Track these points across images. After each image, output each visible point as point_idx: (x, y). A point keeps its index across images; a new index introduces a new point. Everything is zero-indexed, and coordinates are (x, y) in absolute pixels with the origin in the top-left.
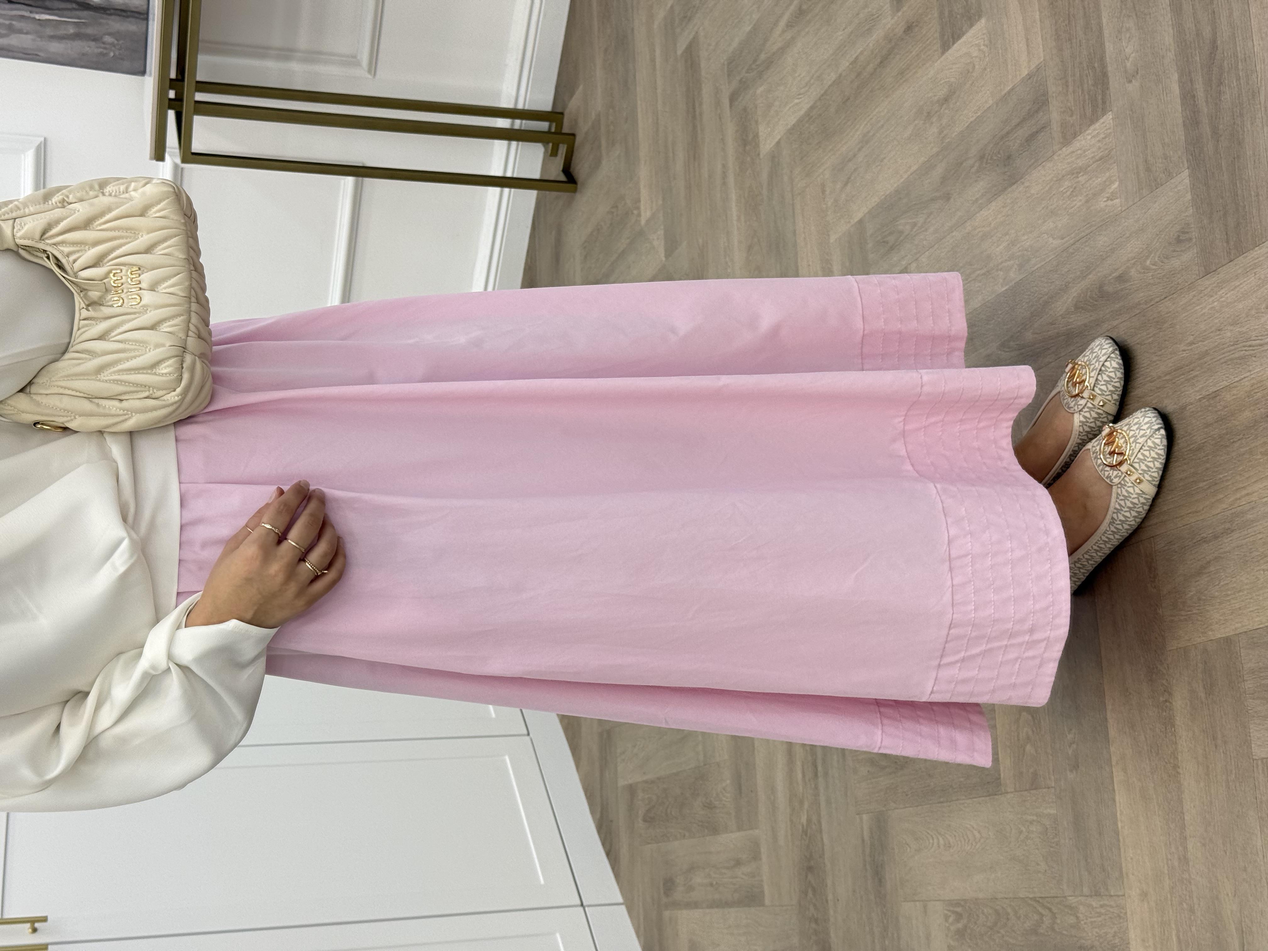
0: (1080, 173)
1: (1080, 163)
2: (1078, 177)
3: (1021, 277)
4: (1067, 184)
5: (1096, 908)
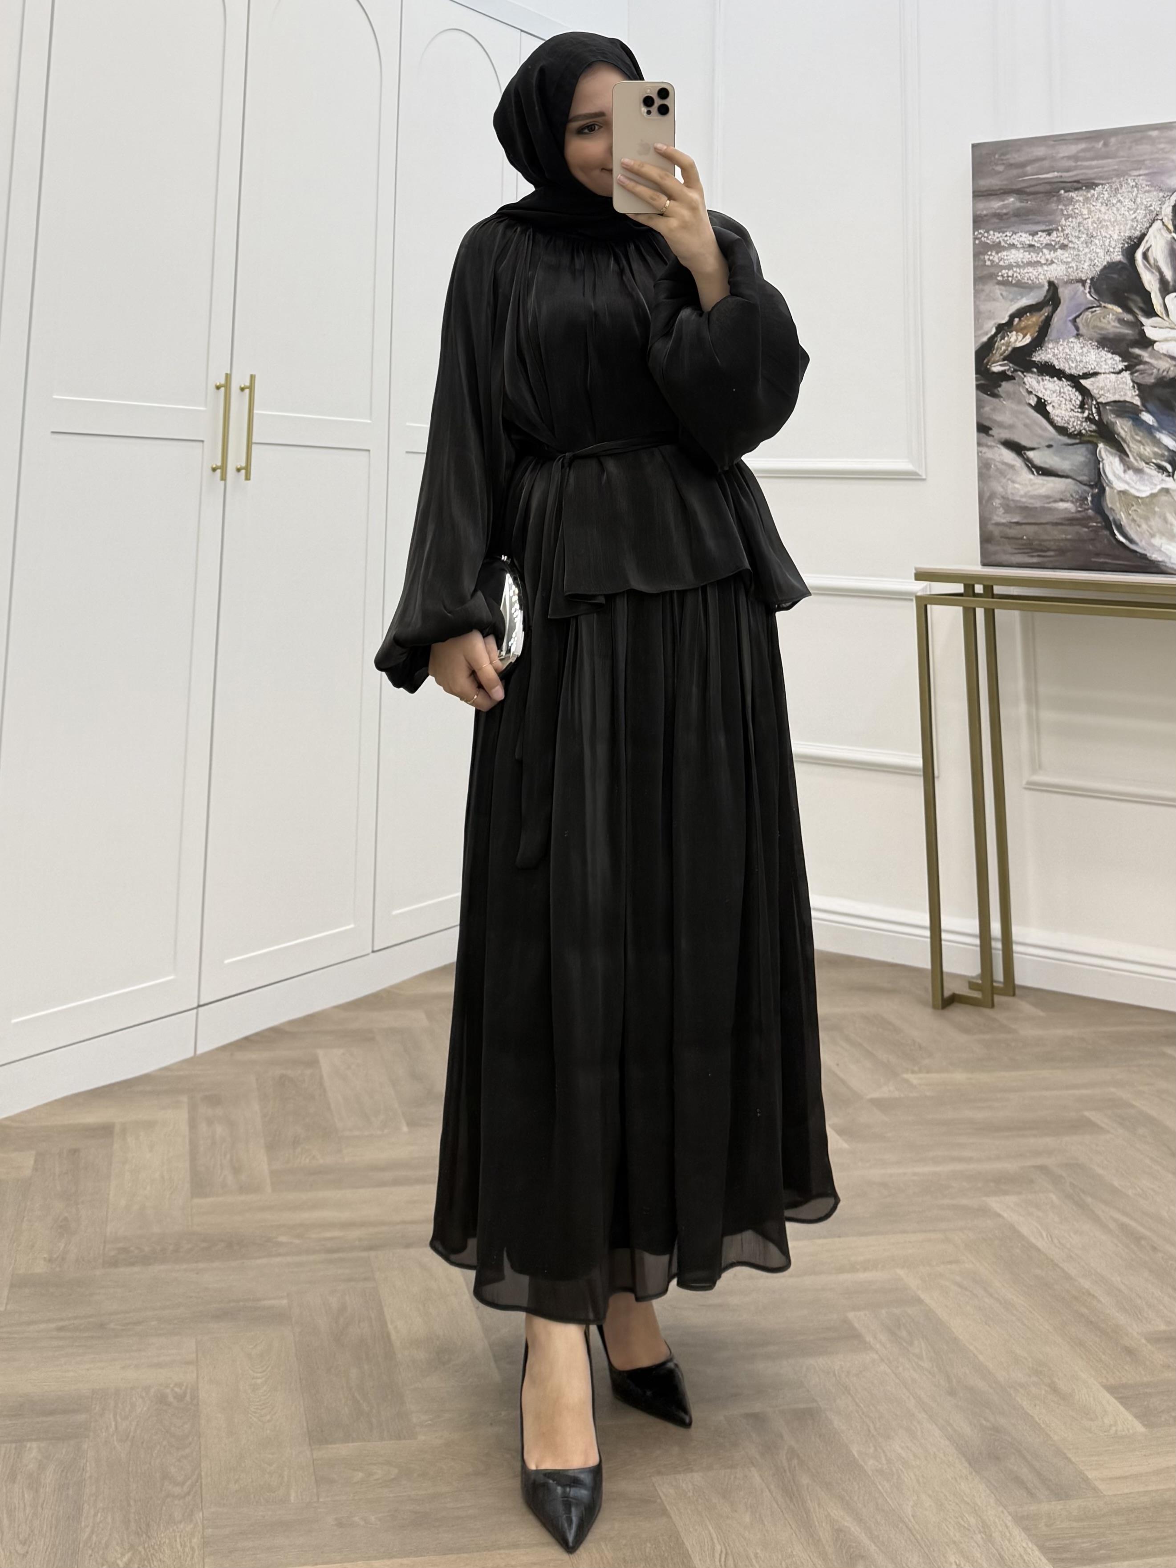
0: (985, 1535)
1: (996, 1535)
2: (980, 1532)
3: (870, 1473)
4: (972, 1521)
5: (191, 1542)
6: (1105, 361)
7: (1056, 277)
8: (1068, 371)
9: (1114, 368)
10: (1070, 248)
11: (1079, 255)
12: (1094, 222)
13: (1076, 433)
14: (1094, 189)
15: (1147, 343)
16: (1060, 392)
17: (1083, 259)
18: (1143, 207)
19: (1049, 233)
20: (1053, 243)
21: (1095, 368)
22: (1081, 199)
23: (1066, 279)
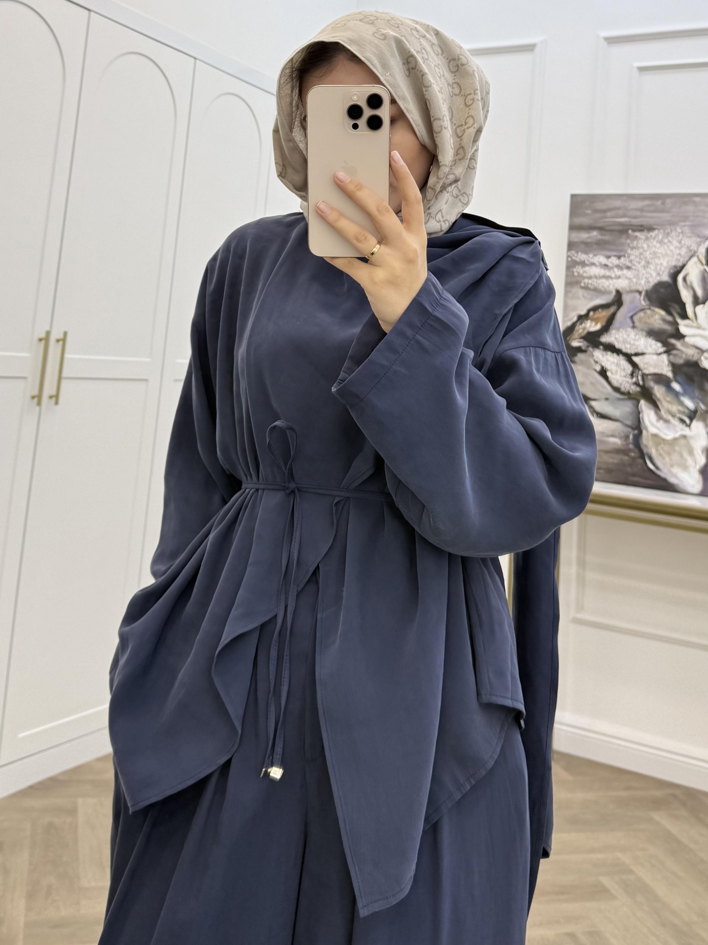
6: (651, 346)
7: (621, 288)
8: (624, 350)
9: (656, 350)
10: (632, 269)
11: (638, 275)
12: (650, 254)
13: (626, 391)
14: (652, 233)
15: (680, 336)
16: (617, 364)
17: (641, 278)
18: (685, 247)
19: (619, 257)
20: (621, 265)
21: (642, 349)
22: (643, 237)
23: (628, 289)
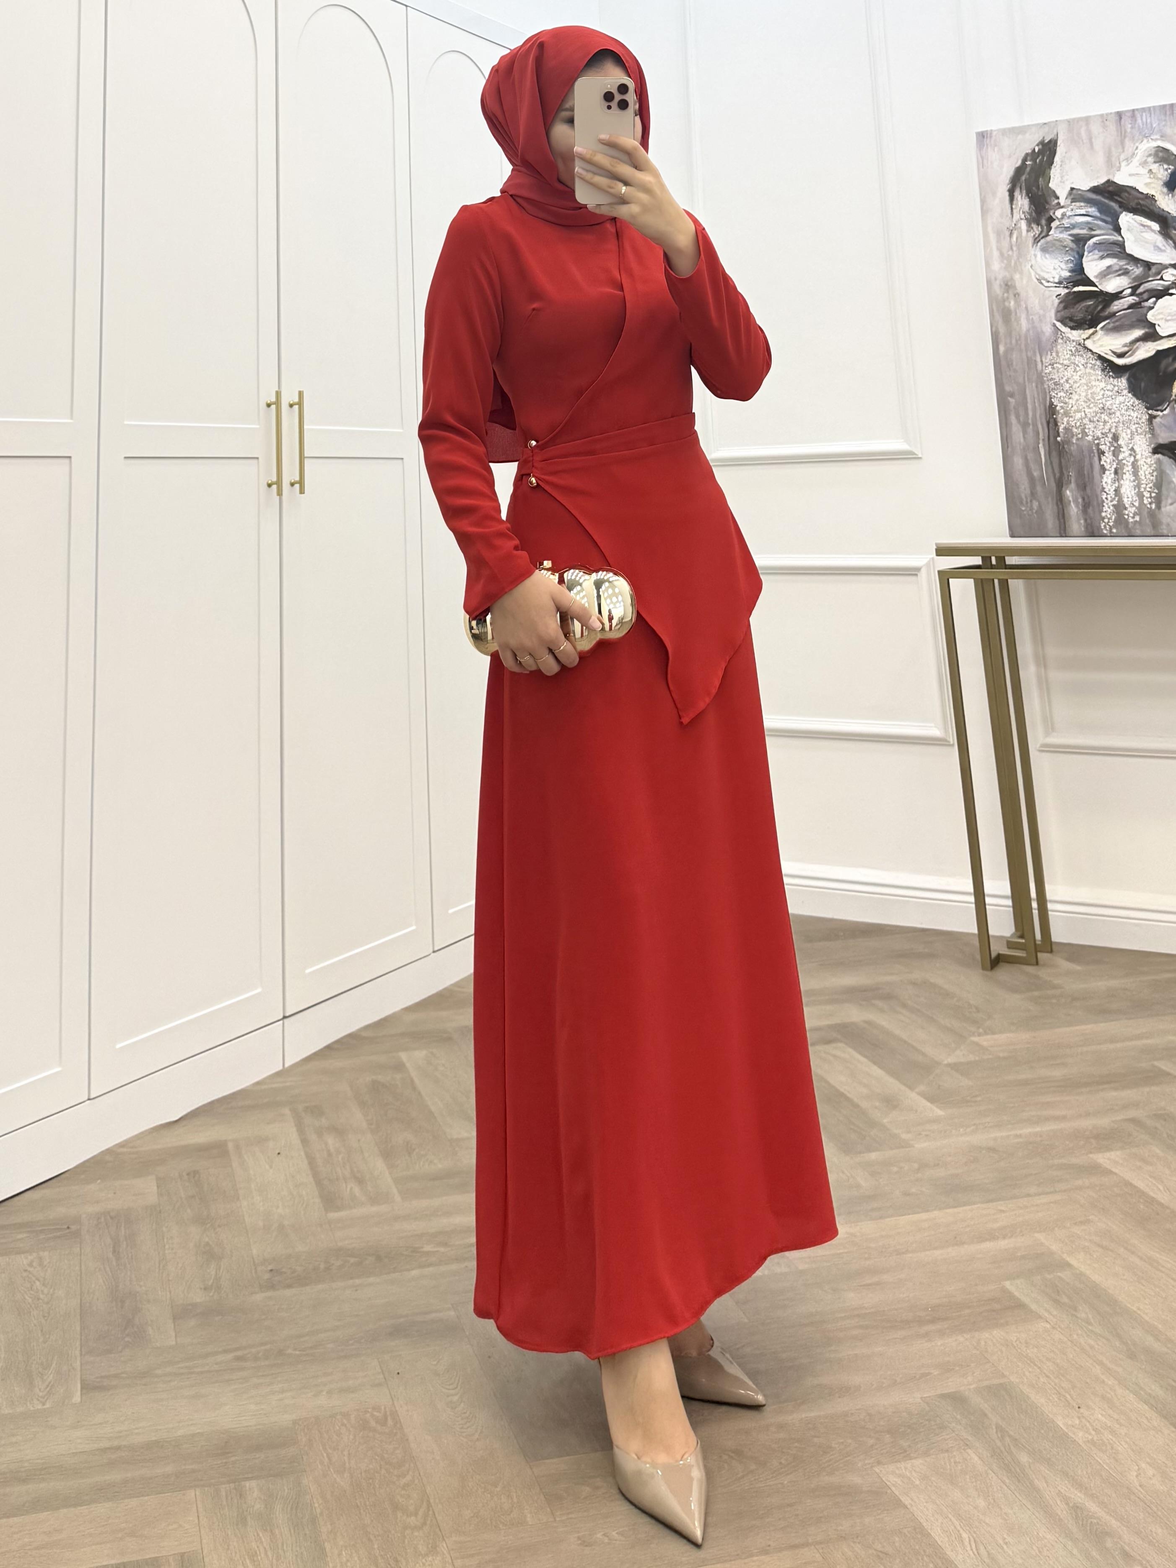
7: (1148, 445)
10: (1116, 431)
12: (1088, 407)
14: (1057, 406)
17: (1127, 417)
18: (1073, 358)
19: (1101, 453)
20: (1112, 448)
22: (1065, 419)
23: (1149, 436)
